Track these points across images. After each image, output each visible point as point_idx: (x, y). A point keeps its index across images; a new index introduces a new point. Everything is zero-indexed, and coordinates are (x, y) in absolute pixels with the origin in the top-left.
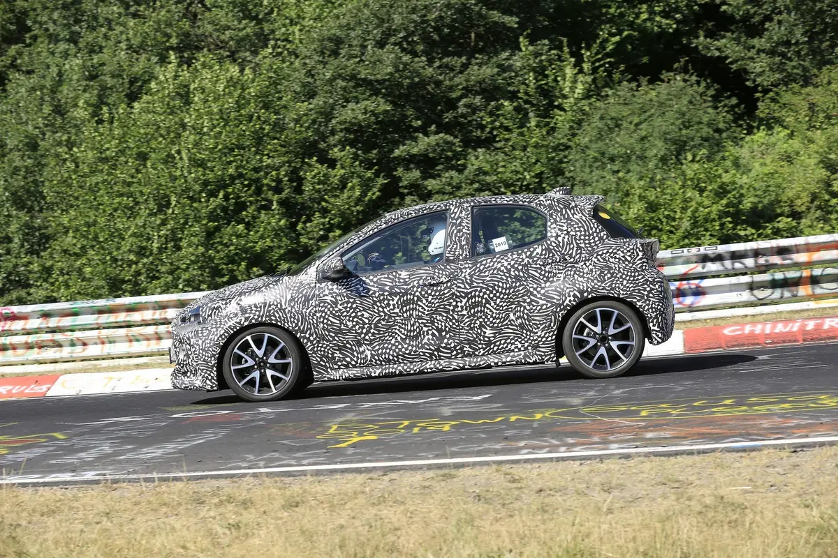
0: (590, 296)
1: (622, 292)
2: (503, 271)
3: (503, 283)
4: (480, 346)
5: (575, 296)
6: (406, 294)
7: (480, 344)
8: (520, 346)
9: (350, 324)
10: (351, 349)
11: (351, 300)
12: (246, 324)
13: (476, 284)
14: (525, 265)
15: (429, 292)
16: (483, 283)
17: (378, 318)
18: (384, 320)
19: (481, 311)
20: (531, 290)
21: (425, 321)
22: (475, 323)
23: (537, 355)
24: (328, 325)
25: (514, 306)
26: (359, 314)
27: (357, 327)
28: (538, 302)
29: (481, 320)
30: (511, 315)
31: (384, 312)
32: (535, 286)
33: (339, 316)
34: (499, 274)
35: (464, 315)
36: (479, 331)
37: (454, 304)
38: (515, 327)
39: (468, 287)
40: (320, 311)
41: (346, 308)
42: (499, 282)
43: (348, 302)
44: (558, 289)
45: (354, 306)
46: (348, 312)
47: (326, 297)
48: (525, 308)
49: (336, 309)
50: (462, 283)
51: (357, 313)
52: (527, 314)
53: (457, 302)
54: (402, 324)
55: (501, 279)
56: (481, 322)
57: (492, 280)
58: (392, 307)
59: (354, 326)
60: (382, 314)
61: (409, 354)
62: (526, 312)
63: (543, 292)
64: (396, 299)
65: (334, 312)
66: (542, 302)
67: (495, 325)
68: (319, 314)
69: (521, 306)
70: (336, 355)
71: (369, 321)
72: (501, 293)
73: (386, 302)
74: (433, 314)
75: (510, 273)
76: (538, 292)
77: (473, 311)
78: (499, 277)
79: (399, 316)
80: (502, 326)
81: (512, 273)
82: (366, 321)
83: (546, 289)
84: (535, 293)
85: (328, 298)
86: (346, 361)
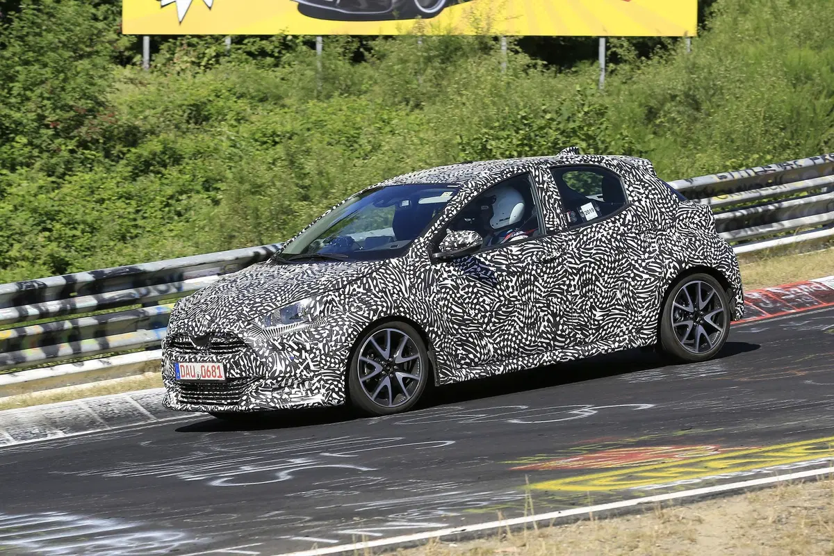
0: (687, 267)
1: (713, 261)
2: (604, 242)
3: (608, 256)
4: (590, 332)
5: (675, 267)
6: (522, 273)
7: (591, 329)
8: (624, 328)
9: (472, 312)
10: (473, 343)
11: (472, 284)
12: (375, 318)
13: (584, 259)
14: (622, 235)
15: (544, 269)
16: (590, 257)
17: (498, 304)
18: (504, 305)
19: (592, 290)
20: (633, 262)
21: (542, 305)
22: (586, 305)
23: (641, 338)
24: (452, 315)
25: (619, 282)
26: (481, 300)
27: (479, 315)
28: (641, 277)
29: (592, 300)
30: (618, 292)
31: (504, 296)
32: (636, 258)
33: (461, 304)
34: (602, 246)
35: (576, 295)
36: (590, 314)
37: (567, 282)
38: (621, 308)
39: (578, 262)
40: (443, 299)
41: (467, 293)
42: (604, 254)
43: (469, 286)
44: (658, 261)
45: (475, 290)
46: (470, 298)
47: (446, 282)
48: (630, 284)
49: (458, 295)
50: (572, 258)
51: (478, 299)
52: (632, 291)
53: (570, 280)
54: (521, 309)
55: (605, 251)
56: (591, 303)
57: (597, 253)
58: (511, 290)
59: (476, 315)
60: (502, 298)
61: (529, 346)
62: (631, 288)
63: (644, 264)
64: (514, 279)
65: (456, 299)
66: (645, 276)
67: (604, 306)
68: (441, 303)
69: (626, 282)
70: (458, 352)
71: (491, 307)
72: (608, 268)
73: (505, 284)
74: (549, 295)
75: (611, 245)
76: (640, 265)
77: (584, 290)
78: (603, 249)
79: (518, 300)
80: (610, 306)
81: (613, 244)
82: (488, 308)
83: (647, 261)
84: (637, 266)
85: (449, 282)
86: (469, 358)
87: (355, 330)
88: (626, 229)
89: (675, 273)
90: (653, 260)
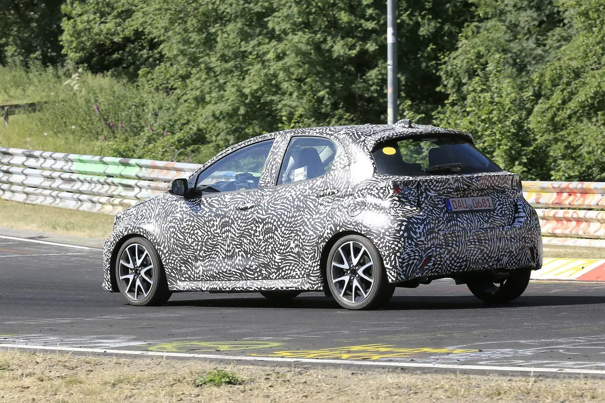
0: (341, 231)
1: (363, 228)
2: (289, 201)
3: (288, 212)
4: (272, 270)
5: (331, 229)
6: (224, 216)
7: (273, 268)
8: (299, 273)
9: (190, 240)
10: (191, 263)
11: (192, 219)
12: (126, 234)
13: (270, 212)
14: (305, 196)
15: (239, 215)
16: (274, 211)
17: (207, 237)
18: (210, 238)
19: (272, 238)
20: (306, 220)
21: (236, 243)
22: (268, 248)
23: (309, 283)
24: (177, 240)
25: (293, 235)
26: (196, 232)
27: (194, 243)
28: (308, 233)
29: (272, 245)
30: (292, 242)
31: (210, 231)
32: (309, 217)
33: (183, 233)
34: (286, 203)
35: (261, 240)
36: (271, 256)
37: (254, 228)
38: (294, 255)
39: (264, 214)
40: (173, 227)
41: (188, 225)
42: (285, 210)
43: (189, 220)
44: (322, 222)
45: (193, 224)
46: (189, 229)
47: (177, 215)
48: (300, 238)
49: (182, 226)
50: (261, 210)
51: (194, 231)
52: (301, 243)
53: (256, 227)
54: (222, 244)
55: (288, 208)
56: (272, 247)
57: (281, 209)
58: (215, 228)
59: (192, 243)
60: (209, 233)
61: (226, 272)
62: (301, 241)
63: (313, 223)
64: (218, 220)
65: (181, 229)
66: (311, 233)
67: (282, 251)
68: (171, 230)
69: (298, 235)
70: (182, 268)
71: (202, 238)
72: (285, 221)
73: (212, 222)
74: (241, 236)
75: (293, 203)
76: (310, 223)
77: (266, 236)
78: (286, 206)
79: (220, 236)
80: (286, 253)
81: (296, 203)
82: (200, 239)
83: (315, 220)
84: (308, 223)
85: (178, 215)
86: (188, 274)
87: (114, 240)
88: (311, 192)
89: (331, 234)
90: (319, 220)
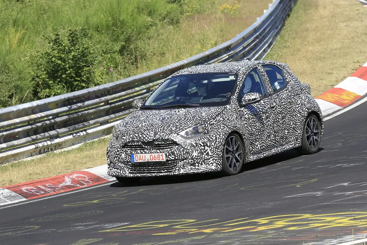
0: (310, 111)
1: (317, 109)
2: (286, 99)
3: (288, 106)
4: (284, 140)
5: (307, 111)
6: (266, 113)
7: (284, 138)
8: (293, 139)
9: (254, 130)
10: (254, 144)
11: (253, 117)
12: (230, 132)
13: (282, 107)
14: (290, 96)
15: (272, 111)
17: (261, 126)
19: (285, 121)
20: (294, 109)
21: (272, 127)
23: (298, 143)
24: (249, 131)
26: (256, 124)
27: (256, 131)
28: (297, 116)
29: (285, 125)
30: (291, 122)
31: (262, 123)
32: (295, 107)
33: (251, 126)
35: (281, 123)
36: (284, 132)
37: (278, 117)
38: (292, 129)
39: (280, 108)
40: (246, 123)
41: (252, 121)
43: (252, 118)
44: (302, 108)
45: (254, 120)
46: (253, 123)
48: (294, 119)
49: (250, 122)
50: (278, 106)
52: (295, 122)
54: (266, 129)
55: (287, 103)
56: (284, 127)
58: (264, 120)
61: (269, 145)
63: (298, 110)
64: (264, 115)
65: (249, 124)
66: (299, 115)
67: (288, 128)
69: (293, 117)
70: (250, 148)
72: (288, 111)
73: (262, 117)
74: (274, 123)
76: (297, 110)
77: (283, 121)
78: (286, 102)
79: (266, 125)
81: (288, 100)
82: (258, 128)
83: (298, 108)
85: (247, 116)
86: (253, 151)
87: (225, 137)
88: (290, 94)
89: (307, 114)
90: (300, 108)
